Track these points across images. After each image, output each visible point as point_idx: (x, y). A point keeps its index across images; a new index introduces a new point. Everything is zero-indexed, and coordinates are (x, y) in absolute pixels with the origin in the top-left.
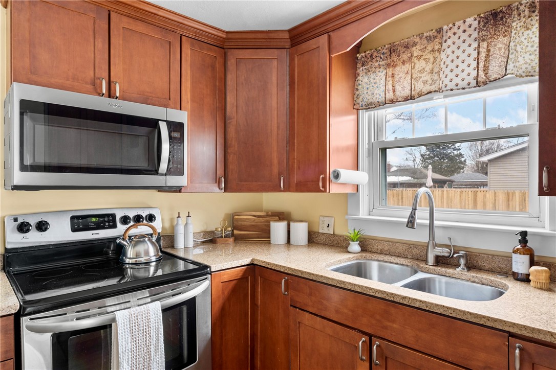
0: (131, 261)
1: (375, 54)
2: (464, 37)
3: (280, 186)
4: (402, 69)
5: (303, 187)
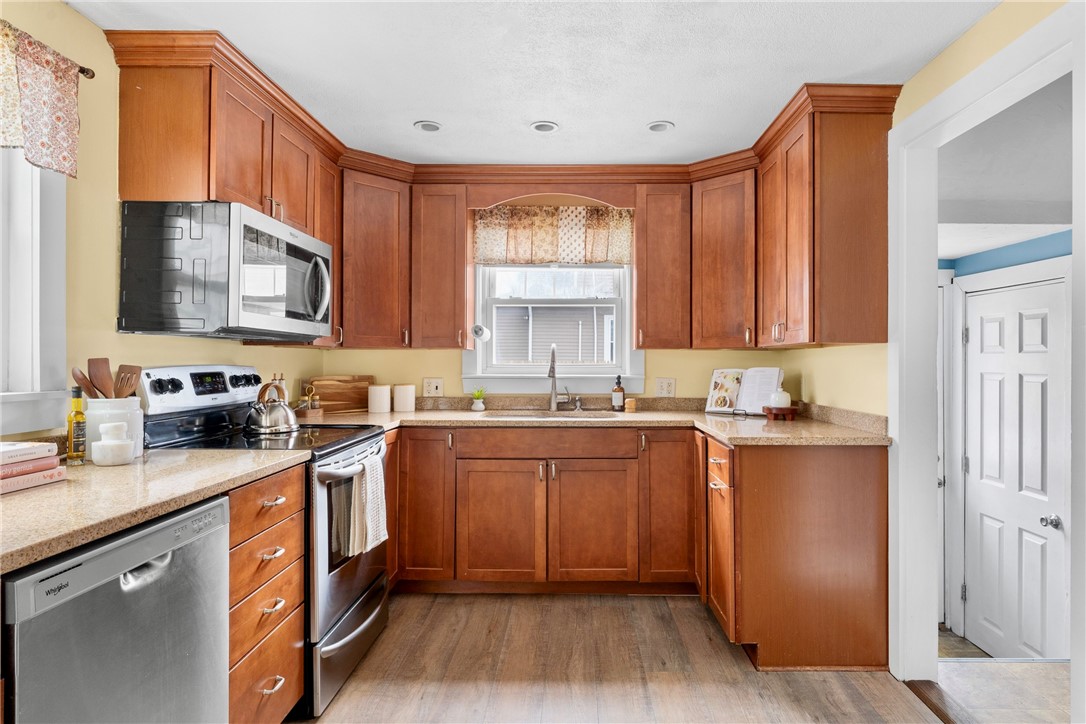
0: (268, 431)
1: (495, 211)
2: (576, 220)
3: (403, 341)
4: (523, 234)
5: (432, 342)
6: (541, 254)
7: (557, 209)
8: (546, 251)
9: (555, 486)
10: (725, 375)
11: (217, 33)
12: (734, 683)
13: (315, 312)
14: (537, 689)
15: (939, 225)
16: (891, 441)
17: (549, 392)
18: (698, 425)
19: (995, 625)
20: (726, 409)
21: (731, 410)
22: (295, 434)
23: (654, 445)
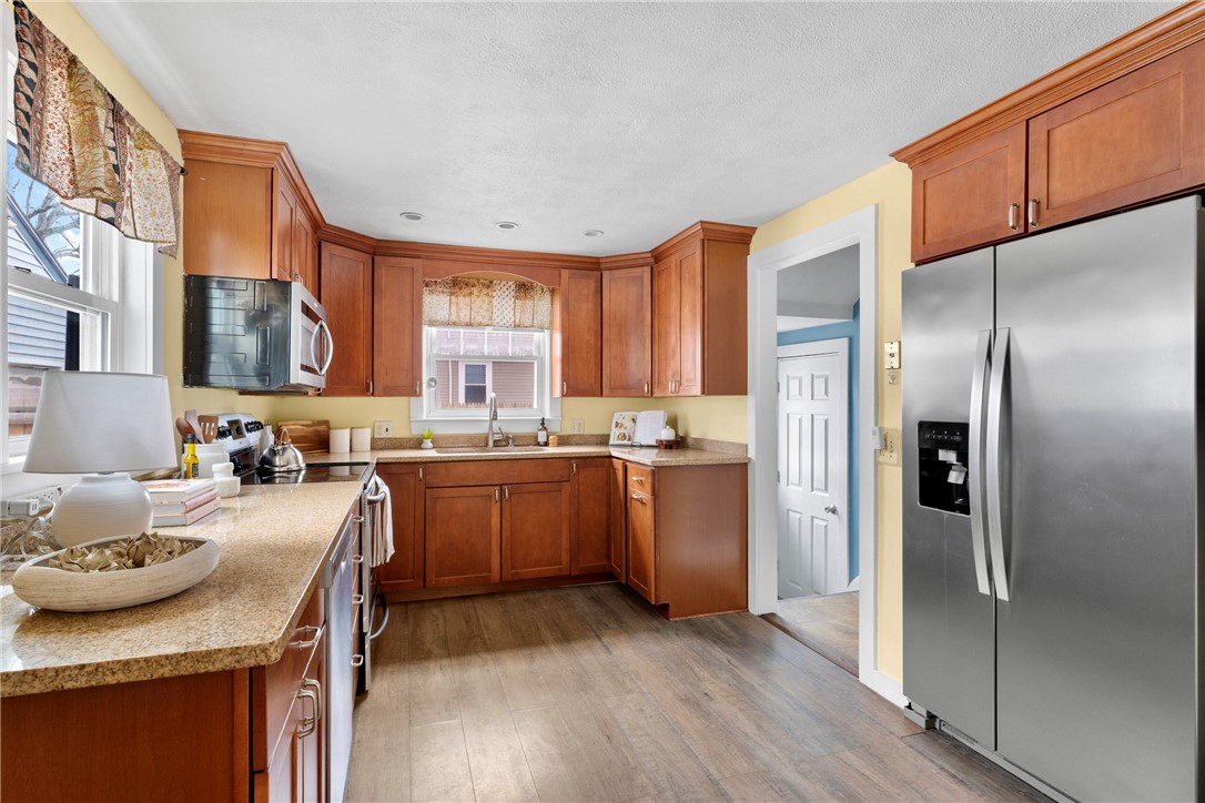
2: (507, 292)
3: (368, 390)
4: (463, 301)
5: (390, 391)
6: (479, 319)
7: (491, 282)
8: (483, 317)
9: (506, 505)
10: (623, 417)
11: (285, 144)
12: (658, 630)
13: (321, 369)
14: (526, 651)
15: (778, 317)
16: (750, 459)
17: (486, 431)
18: (613, 454)
19: (798, 584)
20: (626, 442)
21: (629, 443)
22: (303, 472)
23: (582, 470)
